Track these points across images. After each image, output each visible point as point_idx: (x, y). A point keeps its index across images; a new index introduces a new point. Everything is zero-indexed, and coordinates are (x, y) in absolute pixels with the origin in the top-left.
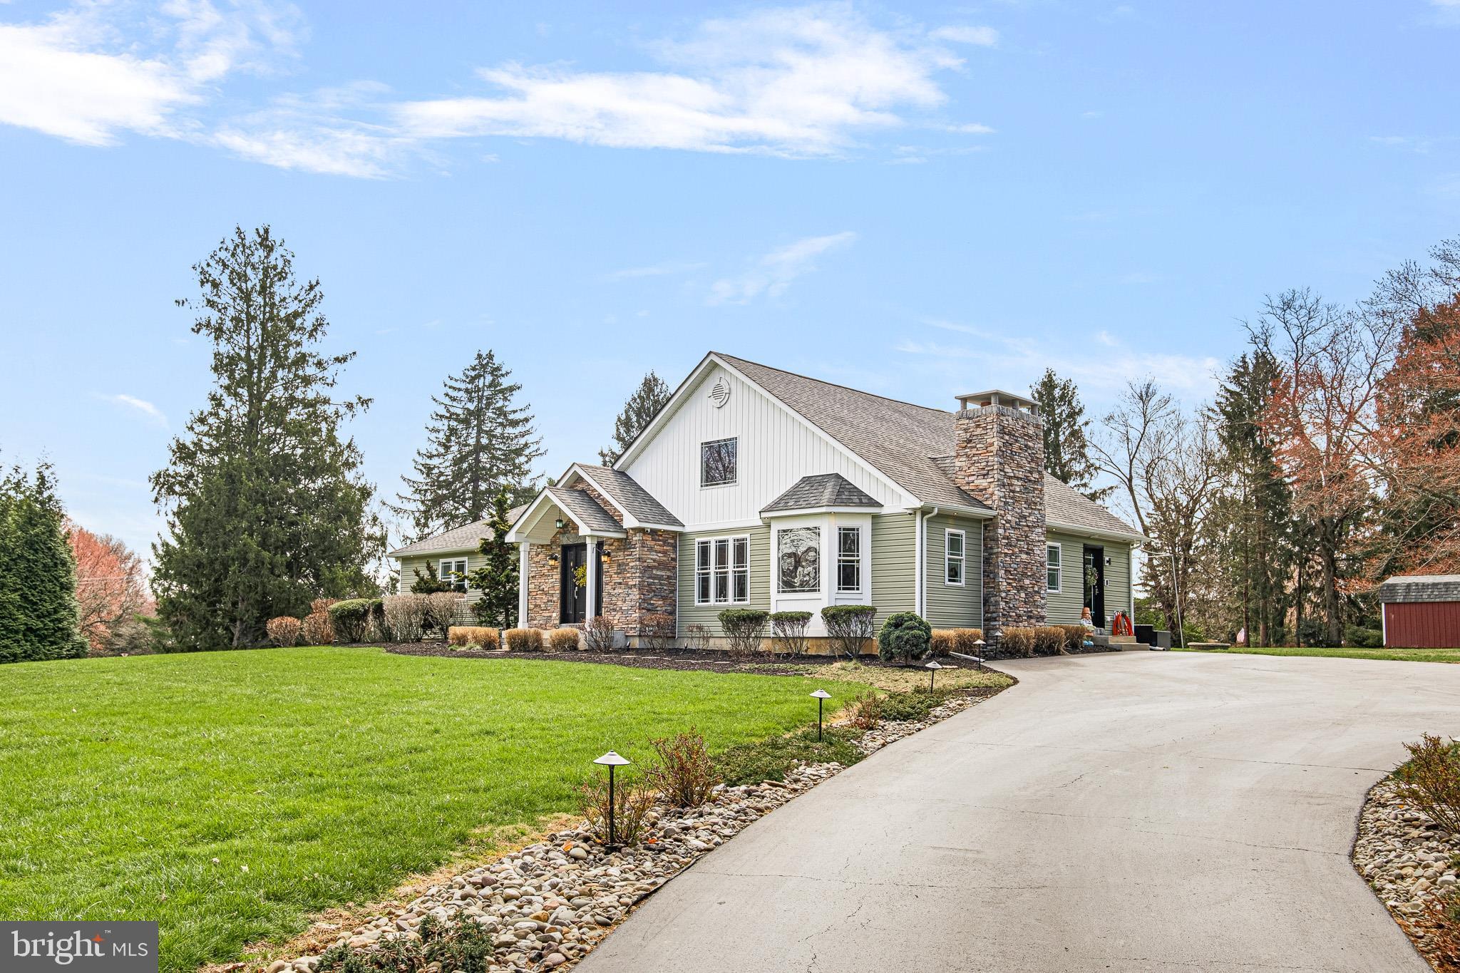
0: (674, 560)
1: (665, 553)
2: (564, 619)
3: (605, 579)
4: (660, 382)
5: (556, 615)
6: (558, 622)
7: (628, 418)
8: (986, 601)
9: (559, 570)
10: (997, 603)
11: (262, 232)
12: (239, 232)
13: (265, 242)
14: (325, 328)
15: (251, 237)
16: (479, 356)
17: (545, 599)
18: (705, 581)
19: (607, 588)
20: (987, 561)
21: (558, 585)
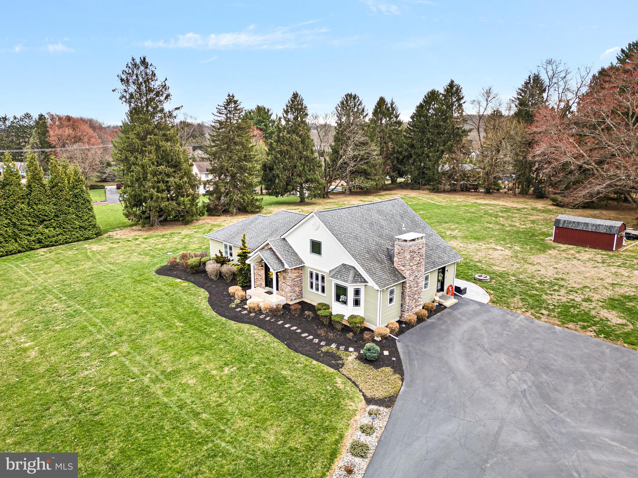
0: (302, 274)
1: (298, 273)
2: (266, 285)
3: (279, 279)
4: (299, 95)
5: (264, 284)
6: (264, 286)
7: (287, 109)
8: (402, 306)
9: (264, 270)
10: (405, 307)
11: (142, 58)
12: (133, 60)
13: (144, 62)
14: (171, 97)
15: (138, 61)
16: (229, 95)
17: (260, 277)
18: (312, 283)
19: (280, 283)
20: (403, 293)
21: (264, 275)
